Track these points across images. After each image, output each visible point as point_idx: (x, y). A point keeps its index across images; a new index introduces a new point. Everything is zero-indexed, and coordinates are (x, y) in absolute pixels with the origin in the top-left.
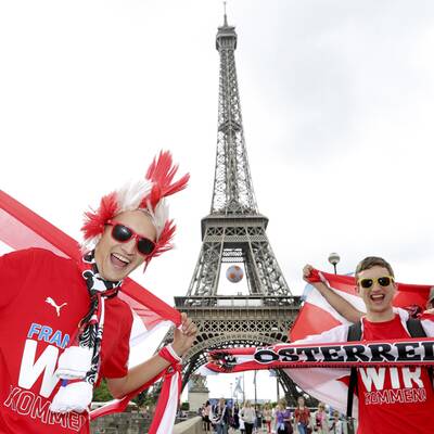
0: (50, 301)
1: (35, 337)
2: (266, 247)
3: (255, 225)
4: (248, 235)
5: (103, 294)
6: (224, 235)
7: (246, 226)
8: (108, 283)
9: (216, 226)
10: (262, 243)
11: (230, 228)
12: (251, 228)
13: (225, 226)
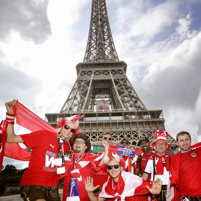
0: (51, 145)
1: (48, 154)
2: (125, 82)
3: (116, 69)
4: (111, 75)
5: (62, 144)
6: (93, 75)
7: (109, 69)
8: (64, 141)
9: (87, 70)
10: (122, 80)
11: (97, 71)
12: (113, 71)
13: (94, 70)
